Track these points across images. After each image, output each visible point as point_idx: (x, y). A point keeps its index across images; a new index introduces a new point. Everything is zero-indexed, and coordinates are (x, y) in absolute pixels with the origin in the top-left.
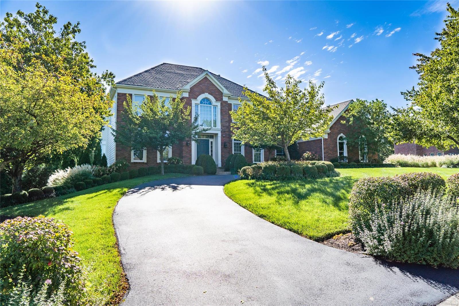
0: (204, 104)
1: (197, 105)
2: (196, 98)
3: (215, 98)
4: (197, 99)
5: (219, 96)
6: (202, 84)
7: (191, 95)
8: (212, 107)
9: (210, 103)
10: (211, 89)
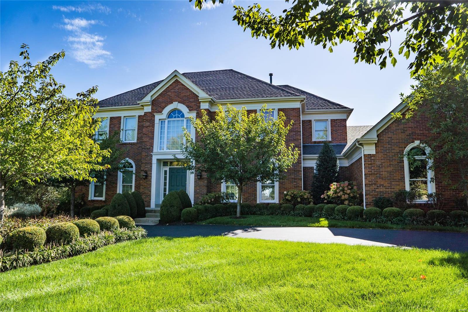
0: (175, 117)
1: (162, 121)
2: (160, 112)
3: (188, 107)
4: (162, 113)
5: (195, 103)
6: (171, 91)
7: (155, 108)
8: (185, 120)
9: (183, 116)
10: (183, 95)
